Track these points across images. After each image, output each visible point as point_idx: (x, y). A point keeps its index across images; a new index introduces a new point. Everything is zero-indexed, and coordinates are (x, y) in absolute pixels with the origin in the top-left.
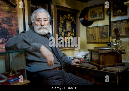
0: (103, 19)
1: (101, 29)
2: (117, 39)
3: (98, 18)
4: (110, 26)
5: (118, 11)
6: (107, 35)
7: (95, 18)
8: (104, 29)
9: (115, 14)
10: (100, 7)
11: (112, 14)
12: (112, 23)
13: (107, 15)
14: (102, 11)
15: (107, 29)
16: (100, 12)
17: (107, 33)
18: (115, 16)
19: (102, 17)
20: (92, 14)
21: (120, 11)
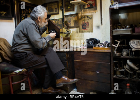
0: (58, 14)
1: (56, 22)
2: (67, 29)
3: (54, 12)
4: (63, 19)
5: (68, 8)
6: (61, 27)
7: (51, 13)
8: (59, 22)
9: (66, 10)
10: (56, 4)
11: (64, 9)
12: (64, 16)
13: (61, 10)
14: (57, 7)
15: (61, 21)
16: (55, 7)
17: (61, 25)
18: (66, 11)
19: (57, 12)
20: (49, 9)
21: (70, 7)
